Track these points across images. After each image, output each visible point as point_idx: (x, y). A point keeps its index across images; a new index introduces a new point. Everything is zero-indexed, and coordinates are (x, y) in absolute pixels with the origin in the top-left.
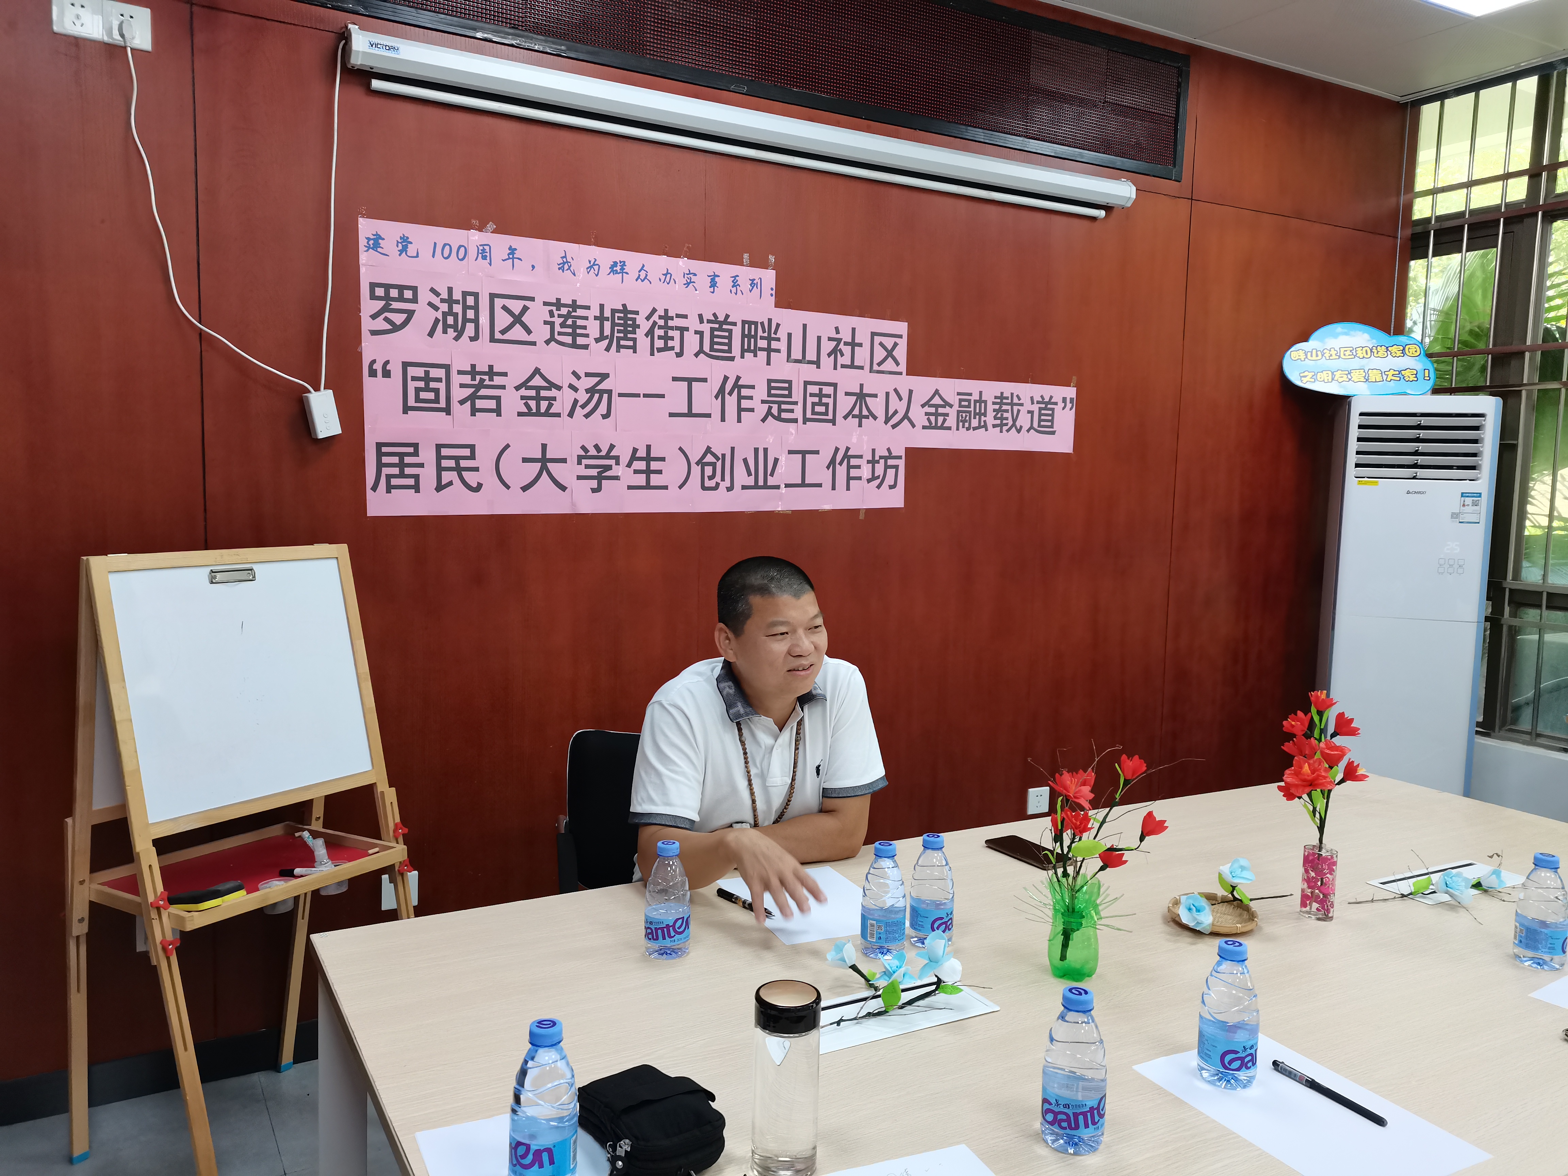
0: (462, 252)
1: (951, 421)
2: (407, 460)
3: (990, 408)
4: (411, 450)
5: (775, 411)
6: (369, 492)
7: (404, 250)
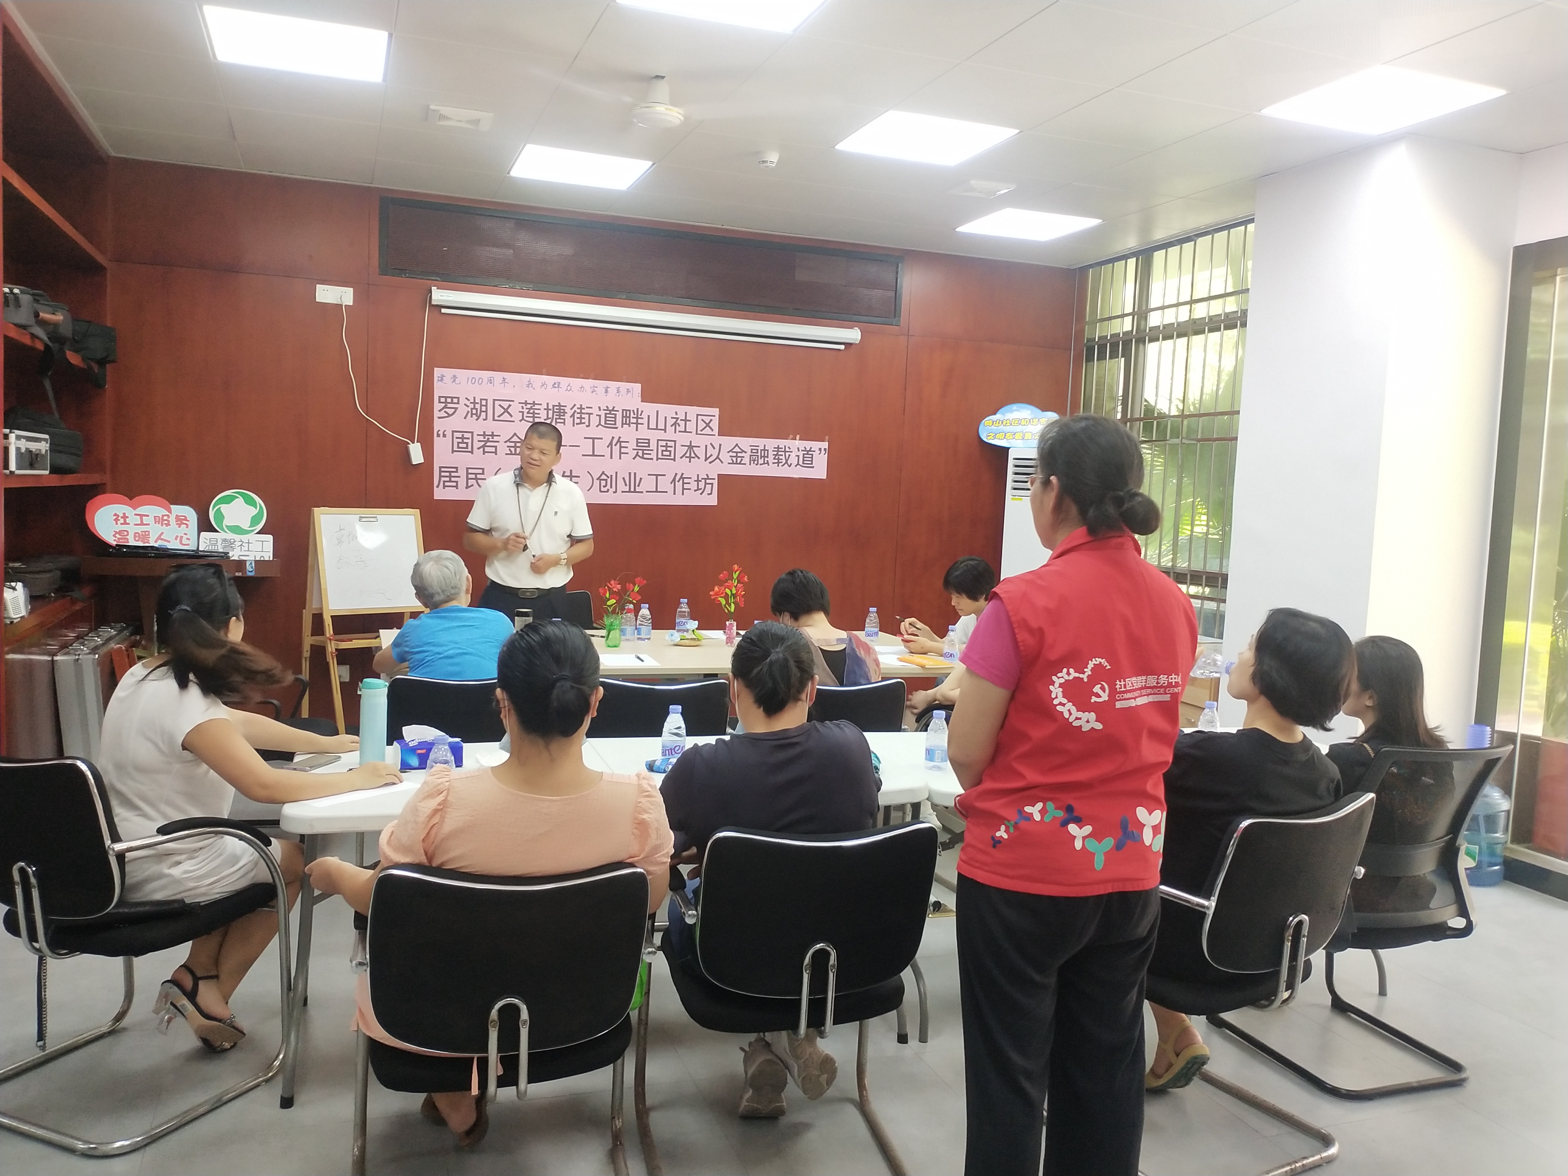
0: (480, 381)
1: (746, 460)
2: (453, 474)
3: (771, 454)
4: (455, 470)
5: (640, 453)
6: (435, 488)
7: (454, 380)
